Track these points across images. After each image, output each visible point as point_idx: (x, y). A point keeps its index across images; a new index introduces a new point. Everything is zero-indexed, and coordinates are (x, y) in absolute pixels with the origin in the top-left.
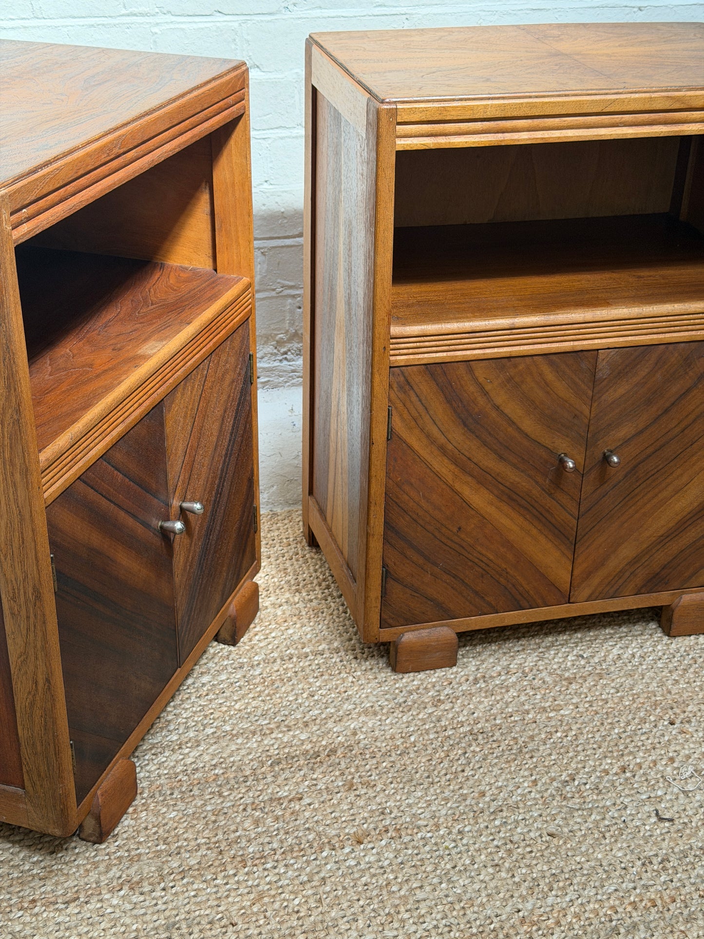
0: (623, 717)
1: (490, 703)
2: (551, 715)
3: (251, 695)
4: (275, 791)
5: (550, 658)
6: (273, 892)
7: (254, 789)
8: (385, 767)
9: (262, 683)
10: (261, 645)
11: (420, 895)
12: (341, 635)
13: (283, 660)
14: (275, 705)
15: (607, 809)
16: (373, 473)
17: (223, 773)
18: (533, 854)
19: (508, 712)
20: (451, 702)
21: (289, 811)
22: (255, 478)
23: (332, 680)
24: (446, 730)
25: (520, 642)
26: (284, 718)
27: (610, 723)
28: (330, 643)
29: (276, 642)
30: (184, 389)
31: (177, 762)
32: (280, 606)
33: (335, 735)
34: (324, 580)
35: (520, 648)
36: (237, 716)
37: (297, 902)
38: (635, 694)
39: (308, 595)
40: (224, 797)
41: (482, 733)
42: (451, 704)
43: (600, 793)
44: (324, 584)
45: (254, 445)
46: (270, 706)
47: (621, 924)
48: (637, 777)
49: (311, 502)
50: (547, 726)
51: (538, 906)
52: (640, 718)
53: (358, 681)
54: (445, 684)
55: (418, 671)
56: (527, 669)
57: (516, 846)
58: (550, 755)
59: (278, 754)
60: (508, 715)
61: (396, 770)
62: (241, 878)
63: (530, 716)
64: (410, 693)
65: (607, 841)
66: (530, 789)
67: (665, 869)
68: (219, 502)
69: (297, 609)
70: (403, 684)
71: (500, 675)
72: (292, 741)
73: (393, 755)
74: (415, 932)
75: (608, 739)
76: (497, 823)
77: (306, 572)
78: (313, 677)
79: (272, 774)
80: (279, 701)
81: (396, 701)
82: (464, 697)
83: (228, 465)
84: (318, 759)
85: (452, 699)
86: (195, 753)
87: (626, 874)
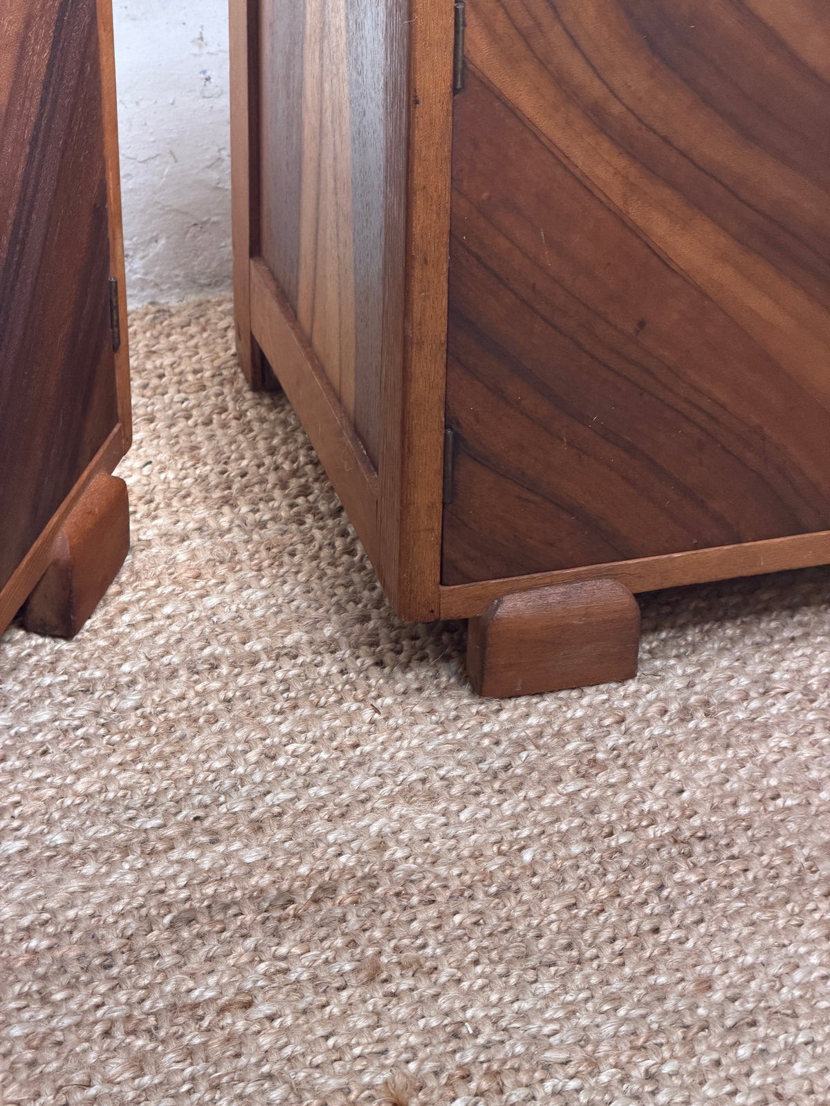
1: (723, 766)
3: (115, 759)
4: (184, 988)
7: (129, 983)
8: (461, 926)
9: (142, 729)
10: (138, 635)
12: (340, 608)
13: (193, 670)
14: (176, 781)
16: (418, 181)
17: (50, 948)
19: (769, 787)
20: (624, 766)
21: (220, 1035)
22: (111, 206)
23: (320, 717)
24: (611, 834)
25: (797, 618)
26: (200, 813)
28: (314, 626)
29: (175, 628)
32: (183, 540)
33: (332, 850)
34: (294, 473)
35: (798, 632)
36: (82, 809)
39: (255, 511)
40: (55, 1005)
41: (702, 838)
42: (624, 772)
44: (294, 483)
45: (106, 118)
46: (165, 784)
49: (257, 273)
53: (386, 719)
54: (607, 722)
55: (540, 694)
56: (815, 684)
59: (188, 899)
60: (769, 794)
61: (487, 932)
64: (520, 745)
68: (19, 264)
69: (226, 545)
70: (501, 723)
71: (746, 697)
72: (222, 867)
73: (480, 895)
76: (743, 1052)
77: (248, 455)
78: (273, 711)
79: (175, 947)
80: (188, 770)
81: (484, 766)
82: (656, 753)
83: (40, 167)
84: (291, 909)
85: (627, 758)
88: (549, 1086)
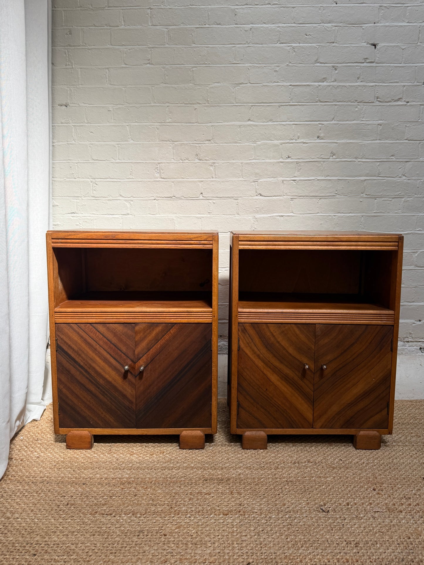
0: (353, 484)
1: (298, 472)
2: (322, 479)
4: (201, 490)
6: (185, 526)
7: (193, 487)
8: (248, 488)
11: (245, 539)
15: (337, 519)
17: (184, 480)
18: (299, 531)
19: (305, 476)
21: (204, 498)
24: (277, 479)
26: (214, 465)
27: (347, 486)
31: (169, 473)
33: (232, 474)
37: (193, 531)
38: (360, 477)
40: (181, 488)
41: (291, 482)
42: (282, 470)
43: (335, 512)
48: (353, 508)
50: (319, 483)
51: (294, 552)
52: (361, 486)
57: (292, 527)
58: (318, 494)
59: (208, 477)
61: (252, 490)
62: (175, 519)
63: (313, 478)
64: (267, 464)
65: (333, 531)
66: (305, 506)
67: (356, 547)
71: (305, 462)
72: (214, 474)
73: (252, 484)
74: (237, 553)
75: (345, 491)
76: (287, 516)
79: (203, 484)
80: (215, 459)
81: (260, 466)
84: (222, 481)
86: (177, 472)
87: (338, 546)
88: (253, 516)
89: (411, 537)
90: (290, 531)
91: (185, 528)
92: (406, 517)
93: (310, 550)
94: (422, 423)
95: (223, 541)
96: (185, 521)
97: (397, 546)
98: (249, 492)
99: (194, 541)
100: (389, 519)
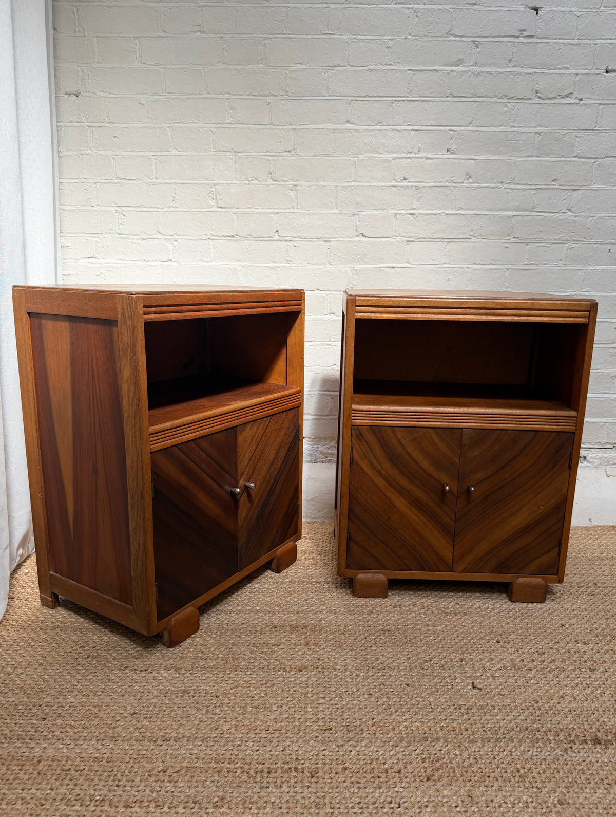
0: (471, 635)
1: (399, 618)
2: (431, 628)
3: (276, 596)
4: (268, 640)
5: (441, 602)
6: (244, 686)
7: (258, 637)
8: (330, 638)
9: (284, 591)
10: (292, 575)
11: (321, 701)
12: (333, 576)
13: (299, 583)
14: (286, 602)
16: (343, 480)
17: (246, 628)
18: (394, 693)
19: (407, 623)
21: (270, 650)
23: (320, 595)
24: (370, 627)
25: (426, 593)
26: (287, 608)
27: (462, 637)
28: (326, 578)
29: (299, 575)
30: (252, 426)
31: (226, 619)
33: (310, 619)
35: (426, 595)
36: (265, 604)
37: (255, 692)
38: (481, 625)
39: (325, 557)
40: (241, 638)
41: (389, 631)
42: (377, 615)
43: (444, 669)
46: (283, 602)
47: (430, 736)
48: (468, 665)
50: (426, 633)
51: (386, 718)
52: (481, 637)
53: (333, 597)
54: (378, 605)
55: (366, 598)
56: (425, 605)
57: (386, 687)
58: (423, 647)
59: (277, 623)
60: (407, 625)
61: (335, 641)
62: (232, 676)
63: (418, 627)
64: (358, 607)
65: (439, 693)
66: (404, 661)
67: (467, 713)
69: (316, 562)
70: (356, 602)
71: (409, 606)
72: (287, 619)
73: (337, 633)
74: (311, 719)
75: (459, 644)
76: (380, 674)
77: (328, 547)
78: (311, 592)
79: (270, 632)
80: (289, 600)
81: (349, 609)
82: (386, 613)
83: (281, 475)
84: (296, 629)
85: (378, 613)
86: (237, 617)
87: (443, 711)
88: (334, 673)
89: (540, 701)
90: (382, 693)
91: (244, 688)
92: (536, 676)
93: (407, 716)
94: (572, 558)
95: (293, 704)
96: (245, 679)
97: (521, 711)
98: (331, 642)
99: (255, 704)
100: (514, 678)
